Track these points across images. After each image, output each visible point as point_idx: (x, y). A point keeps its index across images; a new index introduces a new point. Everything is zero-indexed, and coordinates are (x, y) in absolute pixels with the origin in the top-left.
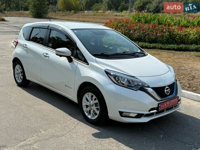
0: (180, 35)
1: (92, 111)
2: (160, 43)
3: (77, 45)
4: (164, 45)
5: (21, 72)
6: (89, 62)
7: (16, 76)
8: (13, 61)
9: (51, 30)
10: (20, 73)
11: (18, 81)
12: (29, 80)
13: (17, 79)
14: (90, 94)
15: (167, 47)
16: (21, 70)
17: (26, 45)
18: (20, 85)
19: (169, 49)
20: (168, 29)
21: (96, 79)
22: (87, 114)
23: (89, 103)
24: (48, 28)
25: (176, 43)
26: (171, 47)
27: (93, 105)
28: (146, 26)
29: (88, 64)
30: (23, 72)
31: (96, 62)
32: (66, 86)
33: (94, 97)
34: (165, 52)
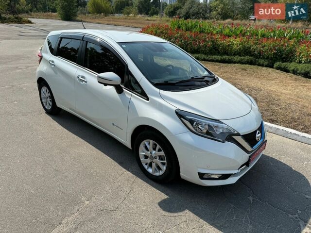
0: (224, 45)
1: (154, 165)
2: (203, 53)
3: (129, 68)
4: (207, 56)
5: (50, 96)
6: (149, 96)
7: (43, 101)
8: (37, 82)
9: (87, 42)
10: (48, 98)
11: (47, 107)
12: (61, 108)
13: (44, 104)
14: (152, 142)
15: (210, 59)
16: (49, 94)
17: (53, 62)
18: (48, 112)
19: (212, 61)
20: (211, 38)
21: (161, 123)
22: (146, 167)
23: (149, 152)
24: (82, 40)
25: (219, 53)
26: (215, 58)
27: (155, 158)
28: (188, 34)
29: (148, 99)
30: (52, 97)
31: (161, 96)
32: (114, 125)
33: (158, 147)
34: (209, 64)
